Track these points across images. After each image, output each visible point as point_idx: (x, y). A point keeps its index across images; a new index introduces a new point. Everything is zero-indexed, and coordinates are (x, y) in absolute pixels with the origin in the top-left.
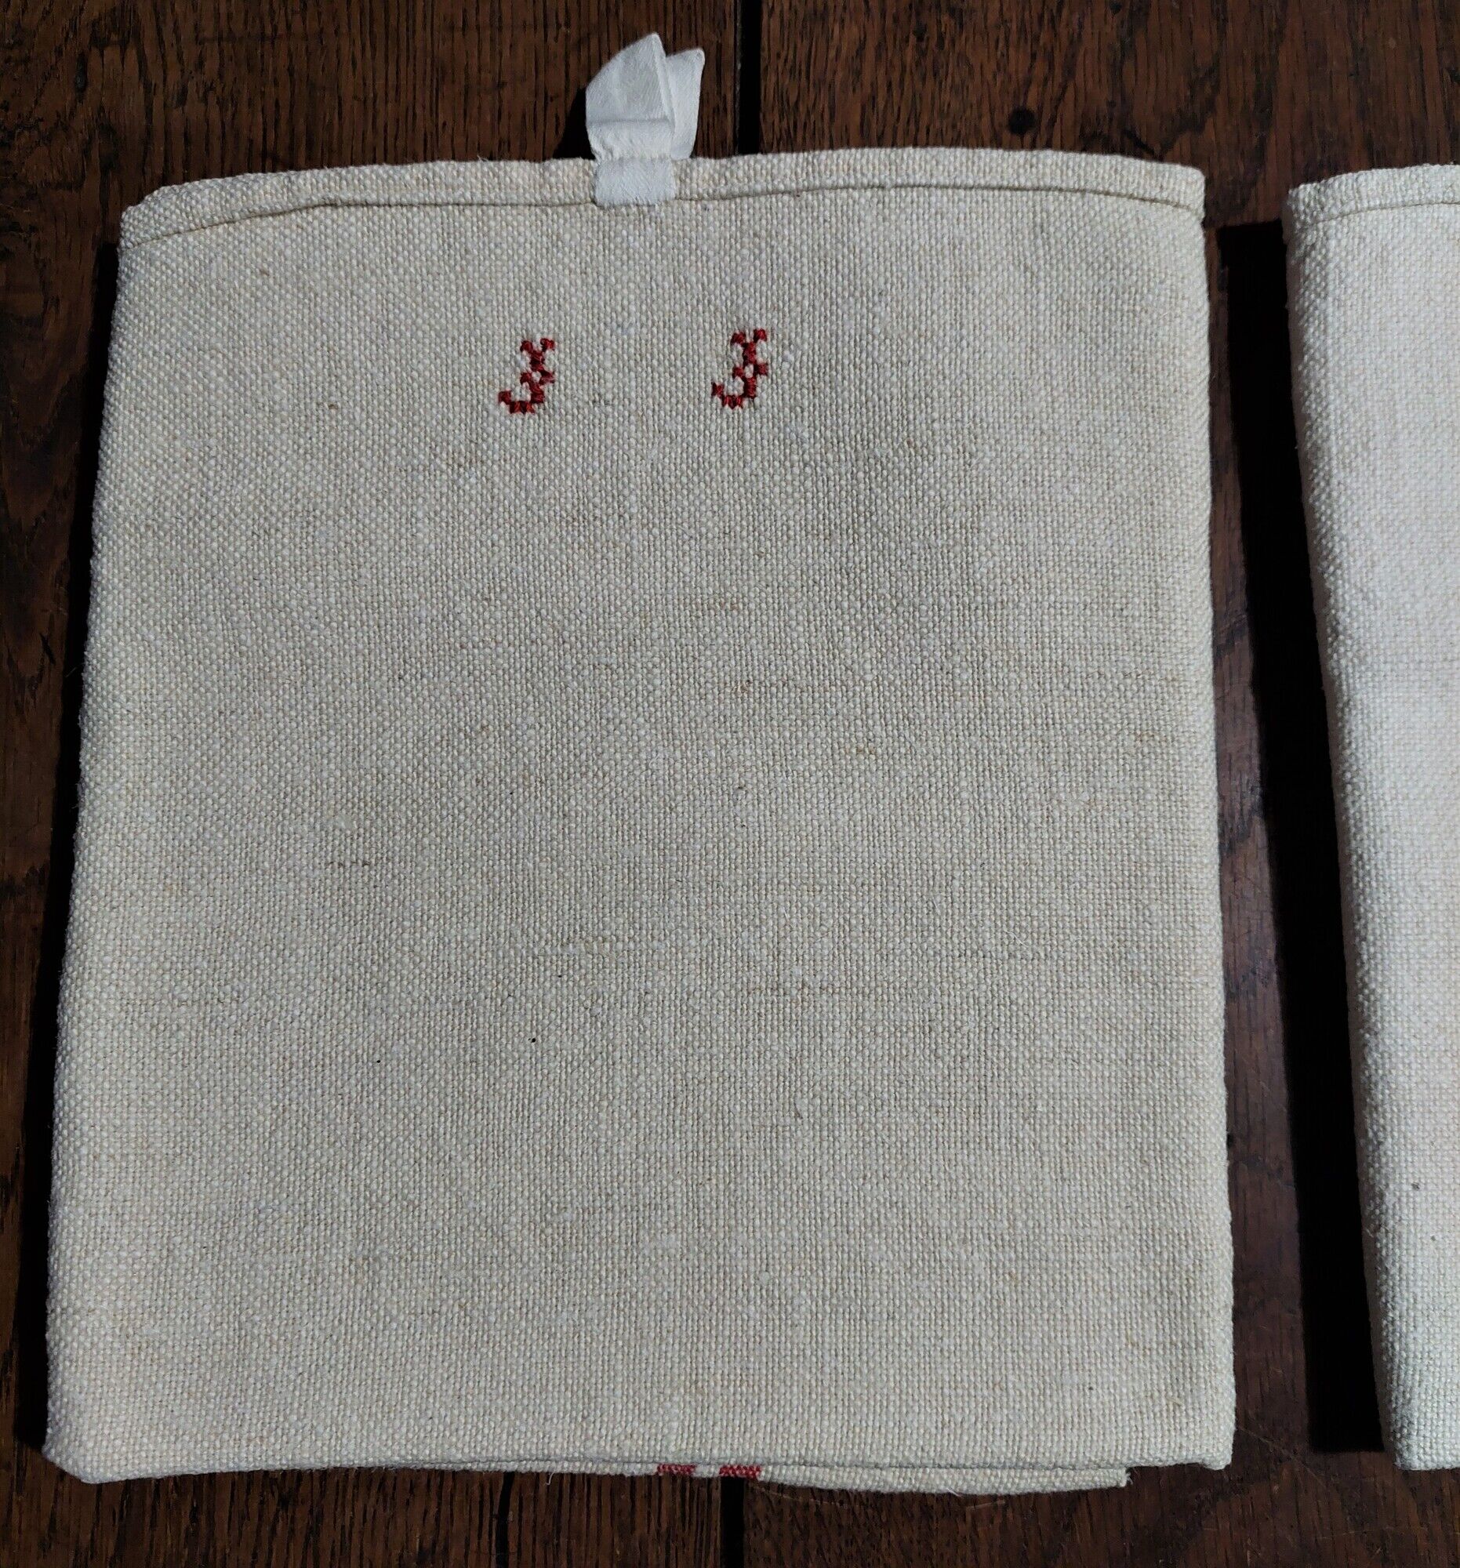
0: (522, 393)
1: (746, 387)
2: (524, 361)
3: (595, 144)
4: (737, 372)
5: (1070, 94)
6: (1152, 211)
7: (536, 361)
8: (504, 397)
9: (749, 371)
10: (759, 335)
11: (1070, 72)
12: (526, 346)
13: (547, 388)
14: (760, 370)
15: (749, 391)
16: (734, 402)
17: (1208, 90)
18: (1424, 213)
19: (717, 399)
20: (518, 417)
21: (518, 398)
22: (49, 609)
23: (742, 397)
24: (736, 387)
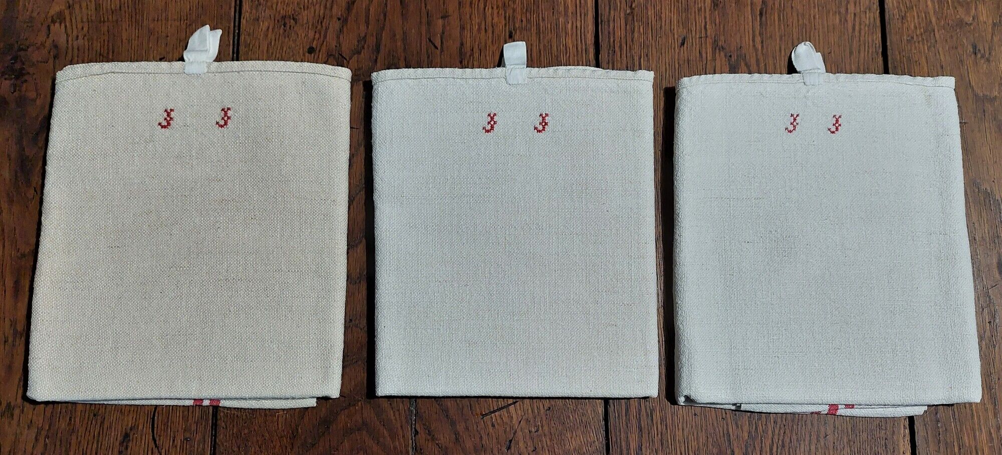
0: (164, 123)
1: (225, 123)
2: (165, 115)
3: (185, 58)
4: (223, 119)
5: (325, 43)
6: (332, 79)
7: (169, 115)
8: (160, 124)
9: (226, 118)
10: (229, 109)
11: (325, 37)
12: (166, 111)
13: (171, 122)
14: (229, 118)
15: (226, 123)
16: (222, 126)
17: (363, 42)
18: (403, 81)
19: (217, 126)
20: (163, 129)
21: (163, 125)
22: (36, 179)
23: (224, 125)
24: (222, 123)
